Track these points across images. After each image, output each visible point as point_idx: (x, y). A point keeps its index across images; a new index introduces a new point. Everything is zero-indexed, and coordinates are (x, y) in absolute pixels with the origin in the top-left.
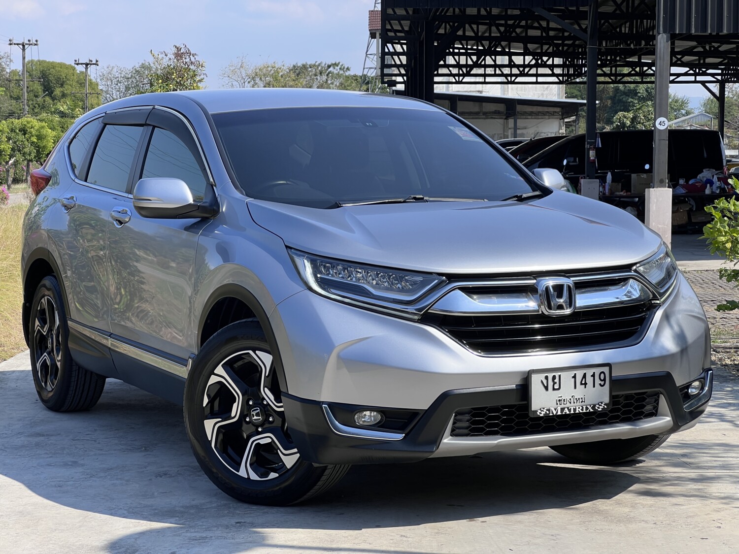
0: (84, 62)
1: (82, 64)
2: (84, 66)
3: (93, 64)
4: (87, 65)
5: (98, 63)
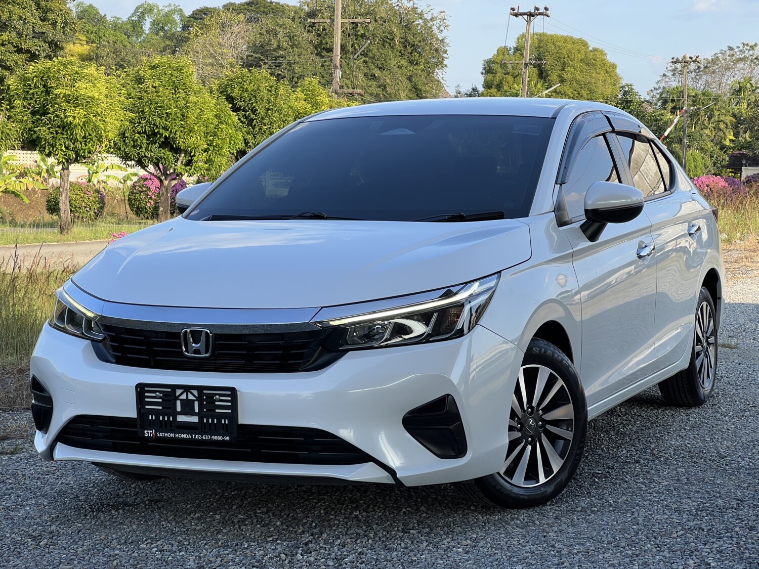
0: (526, 11)
1: (522, 14)
2: (526, 17)
4: (531, 15)
5: (548, 12)
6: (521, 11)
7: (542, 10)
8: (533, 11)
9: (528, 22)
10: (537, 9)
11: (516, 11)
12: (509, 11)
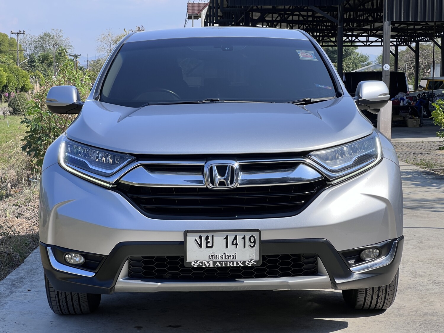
0: (17, 32)
1: (15, 33)
3: (22, 33)
4: (18, 34)
5: (25, 33)
6: (14, 32)
7: (22, 32)
8: (19, 32)
9: (18, 36)
10: (21, 32)
11: (12, 32)
12: (11, 32)
